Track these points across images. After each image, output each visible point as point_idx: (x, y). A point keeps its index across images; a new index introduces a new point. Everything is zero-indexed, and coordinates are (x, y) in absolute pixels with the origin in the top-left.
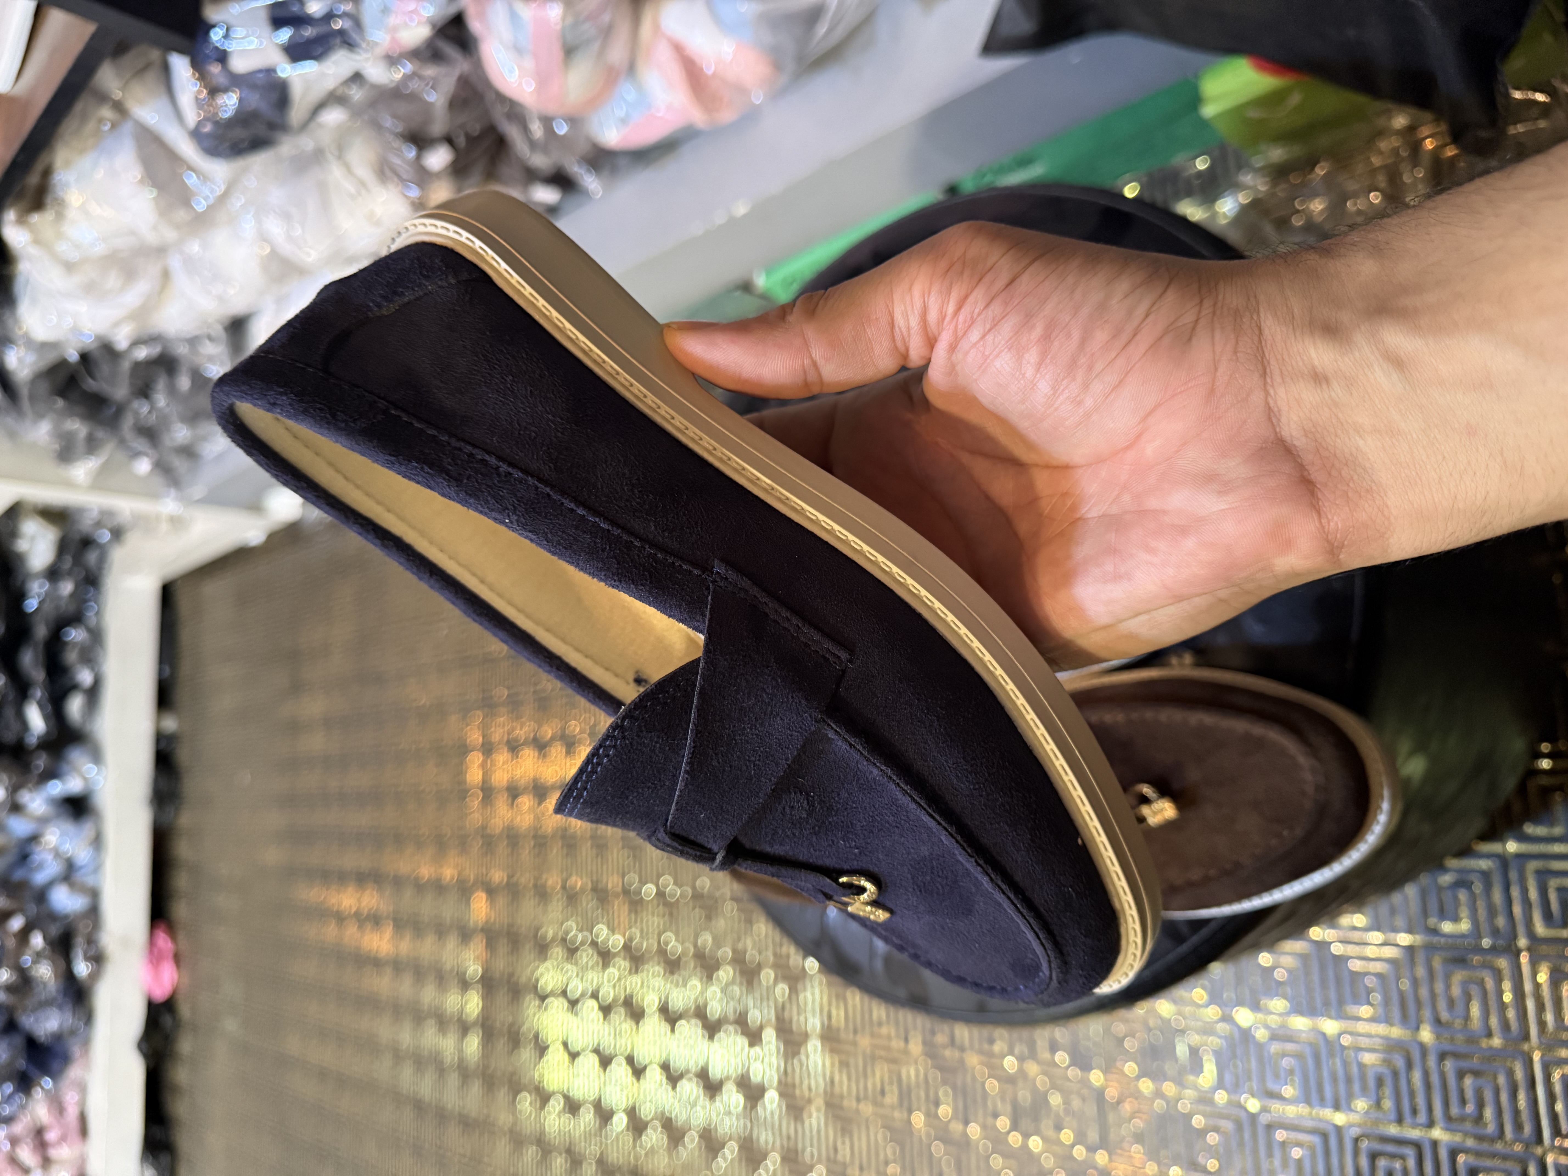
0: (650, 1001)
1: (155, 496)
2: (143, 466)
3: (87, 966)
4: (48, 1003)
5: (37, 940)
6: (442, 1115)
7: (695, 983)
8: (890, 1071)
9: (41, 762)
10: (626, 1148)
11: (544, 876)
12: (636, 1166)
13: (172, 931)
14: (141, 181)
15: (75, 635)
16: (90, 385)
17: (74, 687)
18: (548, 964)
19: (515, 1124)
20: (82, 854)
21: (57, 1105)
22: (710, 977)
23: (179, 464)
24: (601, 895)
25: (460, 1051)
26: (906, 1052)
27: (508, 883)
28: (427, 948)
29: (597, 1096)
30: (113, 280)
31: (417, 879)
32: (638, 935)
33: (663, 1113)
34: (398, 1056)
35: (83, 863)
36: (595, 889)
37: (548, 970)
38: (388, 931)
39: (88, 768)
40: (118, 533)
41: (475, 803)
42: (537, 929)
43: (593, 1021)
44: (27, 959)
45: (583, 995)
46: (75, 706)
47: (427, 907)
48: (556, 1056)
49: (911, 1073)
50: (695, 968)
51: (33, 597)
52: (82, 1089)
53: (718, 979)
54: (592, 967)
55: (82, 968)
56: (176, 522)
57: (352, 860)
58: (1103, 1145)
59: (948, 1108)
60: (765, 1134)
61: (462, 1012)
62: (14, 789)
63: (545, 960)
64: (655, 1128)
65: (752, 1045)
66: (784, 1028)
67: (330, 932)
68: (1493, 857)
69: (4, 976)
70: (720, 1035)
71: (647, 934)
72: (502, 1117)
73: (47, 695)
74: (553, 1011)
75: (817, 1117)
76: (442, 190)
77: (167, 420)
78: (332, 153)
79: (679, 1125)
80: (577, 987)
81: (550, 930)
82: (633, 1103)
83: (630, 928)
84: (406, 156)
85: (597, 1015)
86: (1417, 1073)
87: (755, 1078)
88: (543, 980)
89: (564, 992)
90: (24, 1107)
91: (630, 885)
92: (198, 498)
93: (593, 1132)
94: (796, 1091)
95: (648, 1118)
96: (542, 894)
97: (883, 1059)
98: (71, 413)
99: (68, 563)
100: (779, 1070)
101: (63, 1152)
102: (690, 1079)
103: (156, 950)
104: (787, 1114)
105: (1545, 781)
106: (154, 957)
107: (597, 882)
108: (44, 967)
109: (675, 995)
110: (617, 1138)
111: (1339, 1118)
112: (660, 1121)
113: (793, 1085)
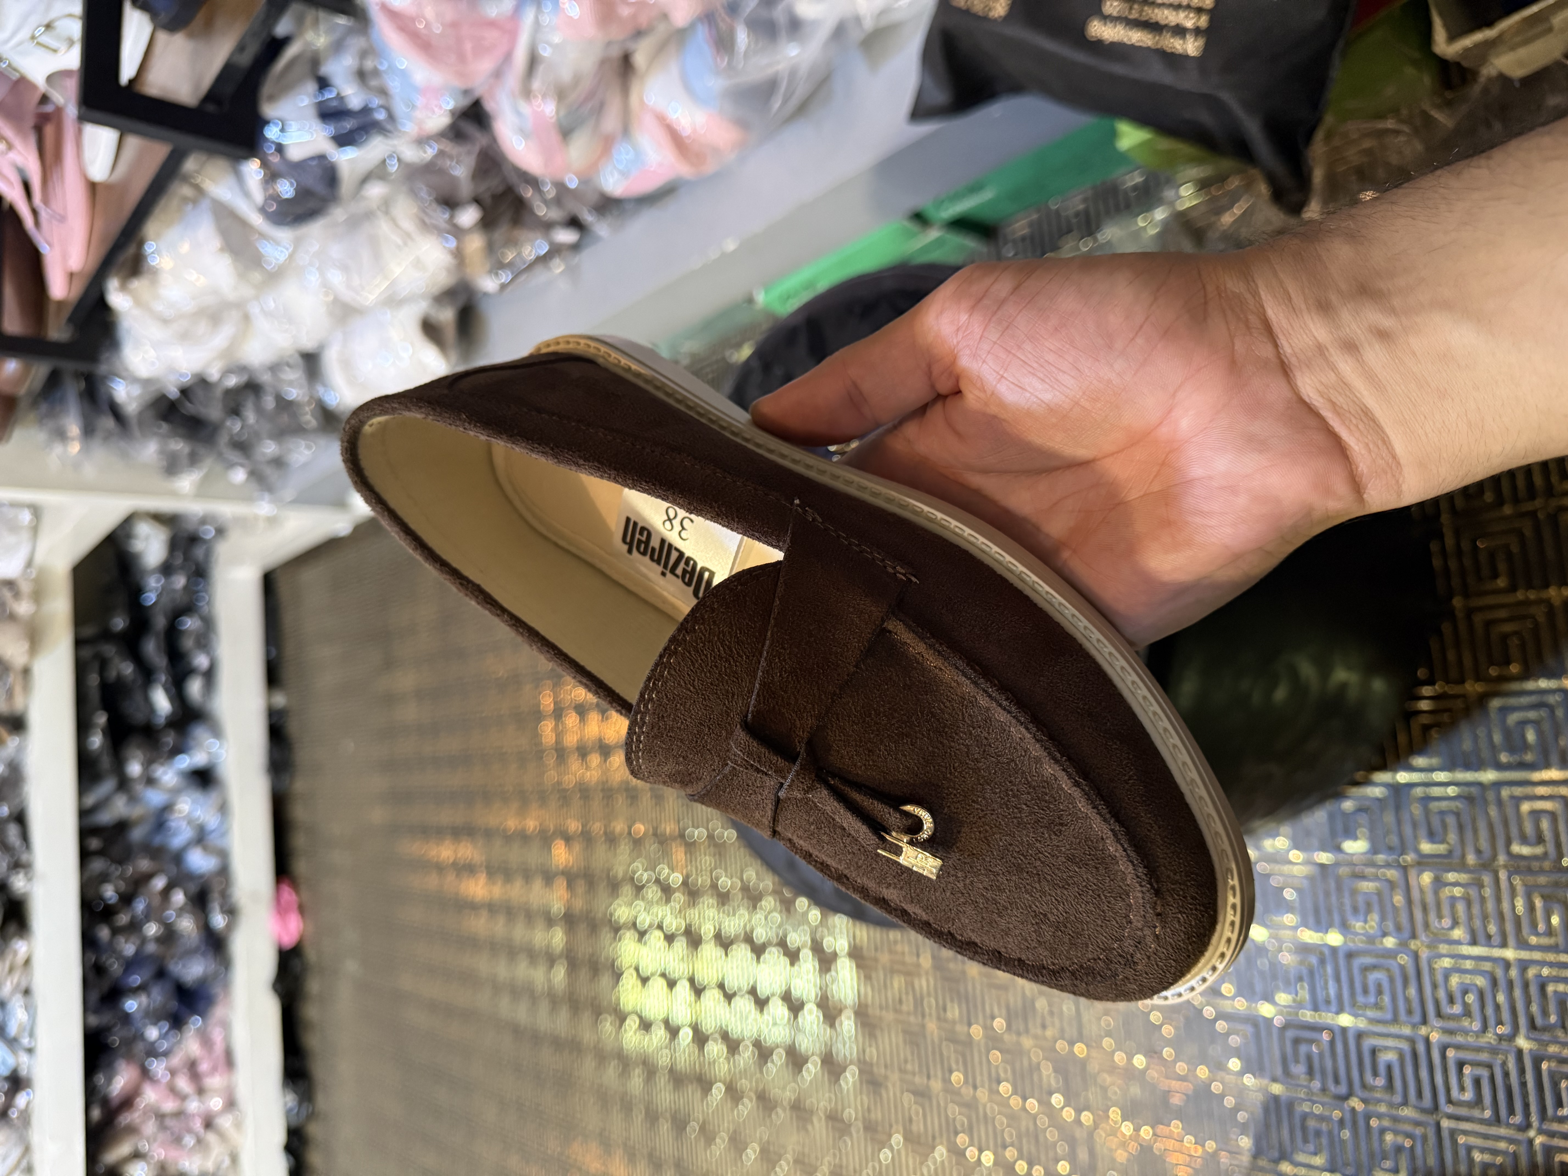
0: (707, 930)
1: (249, 499)
2: (239, 476)
3: (224, 919)
4: (190, 953)
5: (179, 897)
6: (536, 1038)
7: (743, 912)
8: (906, 983)
9: (169, 739)
10: (692, 1059)
11: (612, 825)
12: (701, 1074)
13: (294, 884)
14: (222, 250)
15: (190, 623)
16: (189, 408)
17: (192, 671)
18: (619, 901)
19: (598, 1042)
20: (210, 818)
21: (206, 1041)
22: (755, 907)
23: (270, 472)
24: (662, 840)
25: (549, 981)
26: (918, 965)
27: (582, 832)
28: (516, 891)
29: (665, 1014)
30: (202, 327)
31: (505, 830)
32: (694, 873)
33: (721, 1028)
34: (497, 988)
35: (213, 827)
36: (655, 834)
37: (620, 906)
38: (482, 878)
39: (212, 743)
40: (220, 532)
41: (551, 760)
42: (609, 870)
43: (660, 949)
44: (171, 914)
45: (651, 926)
46: (195, 688)
47: (515, 855)
48: (629, 981)
49: (923, 983)
50: (743, 899)
51: (150, 591)
52: (226, 1025)
53: (761, 908)
54: (657, 903)
55: (219, 921)
56: (272, 521)
57: (446, 816)
58: (1080, 1039)
59: (954, 1012)
60: (806, 1041)
61: (548, 946)
62: (148, 764)
63: (618, 897)
64: (715, 1040)
65: (792, 964)
66: (817, 948)
67: (432, 881)
68: (1387, 785)
69: (152, 929)
70: (766, 956)
71: (701, 871)
72: (587, 1036)
73: (170, 679)
74: (626, 941)
75: (848, 1024)
76: (475, 243)
77: (257, 436)
78: (379, 213)
79: (735, 1037)
80: (645, 920)
81: (619, 871)
82: (697, 1019)
83: (687, 866)
84: (441, 216)
85: (662, 943)
86: (1329, 969)
87: (796, 993)
88: (616, 914)
89: (634, 925)
90: (179, 1042)
91: (685, 830)
92: (289, 500)
93: (664, 1045)
94: (830, 1003)
95: (710, 1032)
96: (612, 840)
97: (899, 972)
98: (174, 434)
99: (179, 561)
100: (815, 986)
101: (215, 1082)
102: (742, 996)
103: (283, 901)
104: (824, 1022)
105: (1425, 720)
106: (281, 909)
107: (657, 828)
108: (186, 920)
109: (727, 923)
110: (684, 1051)
111: (1266, 1010)
112: (720, 1034)
113: (827, 998)
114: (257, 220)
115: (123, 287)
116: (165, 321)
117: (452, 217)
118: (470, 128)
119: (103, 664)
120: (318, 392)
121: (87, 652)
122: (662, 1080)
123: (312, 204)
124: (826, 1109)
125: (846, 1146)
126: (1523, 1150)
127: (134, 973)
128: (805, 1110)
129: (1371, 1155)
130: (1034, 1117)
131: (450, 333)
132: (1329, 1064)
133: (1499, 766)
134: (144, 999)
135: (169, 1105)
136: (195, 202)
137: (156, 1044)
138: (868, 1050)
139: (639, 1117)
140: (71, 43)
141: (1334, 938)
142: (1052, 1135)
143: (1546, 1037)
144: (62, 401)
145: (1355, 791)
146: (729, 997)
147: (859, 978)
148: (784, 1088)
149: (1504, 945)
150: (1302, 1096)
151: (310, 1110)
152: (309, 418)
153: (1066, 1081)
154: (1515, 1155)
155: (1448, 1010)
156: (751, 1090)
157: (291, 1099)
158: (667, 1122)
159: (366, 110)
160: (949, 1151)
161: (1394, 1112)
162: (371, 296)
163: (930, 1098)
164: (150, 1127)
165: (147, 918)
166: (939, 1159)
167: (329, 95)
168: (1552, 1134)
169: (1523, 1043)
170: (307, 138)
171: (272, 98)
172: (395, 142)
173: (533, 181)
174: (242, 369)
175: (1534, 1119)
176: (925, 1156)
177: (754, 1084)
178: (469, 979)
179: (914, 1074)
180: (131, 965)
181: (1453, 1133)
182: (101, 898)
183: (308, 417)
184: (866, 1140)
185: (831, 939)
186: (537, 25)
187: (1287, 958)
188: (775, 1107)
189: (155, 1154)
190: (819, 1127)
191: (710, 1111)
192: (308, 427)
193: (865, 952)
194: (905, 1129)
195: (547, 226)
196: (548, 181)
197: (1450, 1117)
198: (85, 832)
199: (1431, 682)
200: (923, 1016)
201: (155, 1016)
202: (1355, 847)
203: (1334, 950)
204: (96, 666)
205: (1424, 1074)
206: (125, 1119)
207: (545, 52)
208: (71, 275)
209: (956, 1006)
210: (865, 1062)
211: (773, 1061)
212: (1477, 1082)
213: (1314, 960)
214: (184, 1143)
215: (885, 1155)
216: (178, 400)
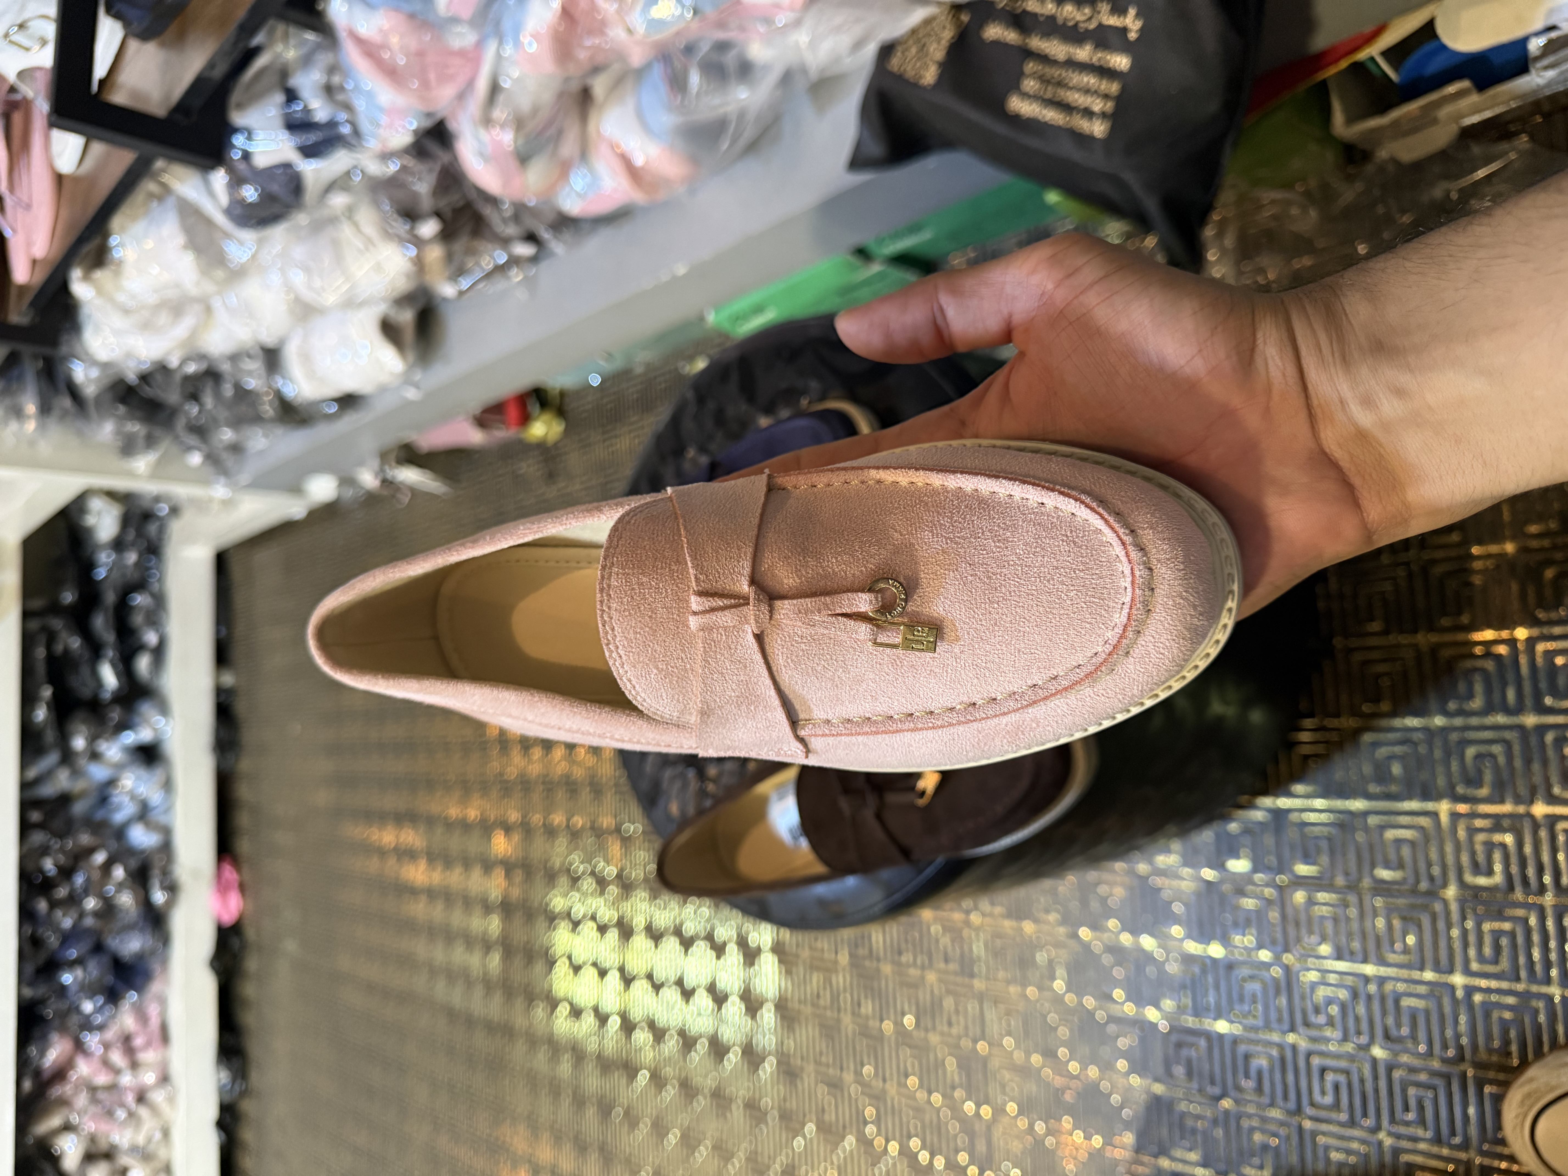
0: (639, 922)
1: (206, 482)
2: (196, 459)
3: (164, 895)
4: (130, 928)
5: (119, 873)
6: (470, 1021)
8: (824, 979)
9: (115, 715)
10: (619, 1046)
11: (551, 817)
12: (627, 1061)
13: (236, 863)
15: (140, 600)
16: (148, 392)
17: (141, 647)
18: (555, 892)
19: (530, 1027)
20: (155, 797)
21: (142, 1017)
23: (227, 457)
24: (598, 833)
25: (484, 966)
26: (836, 962)
27: (522, 823)
28: (455, 878)
29: (595, 1002)
31: (446, 818)
32: (628, 866)
33: (648, 1017)
34: (433, 971)
35: (157, 803)
36: (592, 828)
37: (556, 896)
38: (422, 864)
39: (158, 720)
40: (175, 511)
41: (494, 751)
42: (546, 861)
43: (592, 939)
44: (110, 889)
45: (584, 916)
46: (143, 664)
47: (455, 843)
48: (562, 968)
49: (840, 980)
51: (101, 566)
52: (163, 1001)
54: (592, 894)
55: (159, 897)
56: (227, 504)
57: (391, 801)
58: (983, 1038)
59: (868, 1008)
60: (728, 1031)
61: (485, 933)
62: (92, 739)
63: (554, 888)
64: (642, 1029)
65: (718, 957)
66: (742, 942)
67: (373, 865)
68: (1269, 810)
69: (91, 903)
70: (693, 949)
71: (635, 865)
72: (519, 1022)
73: (118, 655)
74: (561, 931)
75: (768, 1016)
76: (435, 253)
77: (216, 423)
78: (343, 219)
79: (661, 1025)
80: (579, 910)
81: (557, 862)
82: (625, 1008)
83: (621, 860)
84: (401, 227)
85: (595, 934)
86: (1210, 979)
87: (721, 985)
88: (552, 904)
89: (569, 914)
90: (113, 1017)
91: (622, 824)
92: (245, 484)
93: (593, 1032)
94: (752, 997)
95: (637, 1020)
96: (551, 832)
97: (818, 969)
98: (131, 417)
99: (131, 535)
100: (739, 978)
101: (148, 1056)
102: (670, 987)
103: (223, 880)
104: (746, 1014)
105: (1305, 750)
106: (222, 886)
107: (594, 822)
108: (125, 895)
109: (657, 916)
110: (612, 1037)
111: (1152, 1014)
112: (647, 1023)
113: (750, 991)
114: (220, 219)
115: (86, 278)
116: (126, 311)
117: (412, 228)
118: (433, 147)
119: (51, 637)
120: (277, 383)
121: (34, 625)
122: (590, 1067)
123: (276, 209)
124: (744, 1098)
125: (762, 1133)
126: (1373, 1151)
127: (69, 948)
128: (724, 1098)
129: (1241, 1153)
130: (938, 1110)
131: (409, 334)
132: (1207, 1067)
133: (1368, 796)
134: (79, 972)
135: (102, 1079)
136: (160, 198)
137: (91, 1018)
138: (786, 1042)
139: (566, 1102)
140: (44, 42)
141: (1216, 950)
142: (954, 1127)
143: (1397, 1047)
144: (20, 378)
145: (1241, 813)
146: (657, 987)
147: (780, 972)
148: (706, 1076)
149: (1365, 961)
150: (1181, 1096)
151: (243, 1087)
152: (268, 409)
153: (969, 1076)
154: (1366, 1156)
155: (1313, 1019)
156: (674, 1078)
157: (225, 1076)
158: (593, 1105)
159: (332, 124)
160: (857, 1140)
161: (1261, 1113)
162: (330, 299)
163: (842, 1091)
164: (81, 1100)
165: (86, 892)
166: (848, 1148)
167: (298, 107)
168: (1398, 1137)
169: (1378, 1052)
170: (273, 147)
171: (240, 106)
172: (359, 156)
173: (493, 201)
174: (202, 357)
175: (1385, 1122)
176: (836, 1145)
177: (677, 1071)
178: (407, 962)
179: (828, 1066)
180: (67, 938)
181: (1314, 1134)
182: (41, 871)
183: (267, 407)
184: (781, 1128)
185: (756, 934)
186: (499, 57)
187: (1173, 968)
188: (697, 1094)
189: (86, 1127)
190: (737, 1113)
191: (635, 1097)
192: (266, 416)
193: (787, 948)
194: (818, 1119)
195: (505, 242)
196: (507, 201)
197: (1312, 1119)
198: (26, 805)
199: (1311, 715)
200: (839, 1010)
201: (90, 990)
202: (1239, 865)
203: (1214, 961)
204: (43, 639)
205: (1290, 1078)
206: (56, 1091)
207: (506, 84)
208: (34, 262)
209: (870, 1002)
210: (782, 1053)
211: (696, 1051)
212: (1336, 1087)
213: (1197, 970)
214: (115, 1116)
215: (799, 1143)
216: (138, 385)
